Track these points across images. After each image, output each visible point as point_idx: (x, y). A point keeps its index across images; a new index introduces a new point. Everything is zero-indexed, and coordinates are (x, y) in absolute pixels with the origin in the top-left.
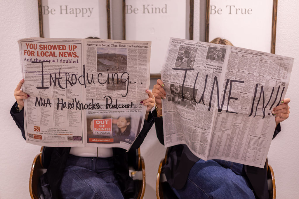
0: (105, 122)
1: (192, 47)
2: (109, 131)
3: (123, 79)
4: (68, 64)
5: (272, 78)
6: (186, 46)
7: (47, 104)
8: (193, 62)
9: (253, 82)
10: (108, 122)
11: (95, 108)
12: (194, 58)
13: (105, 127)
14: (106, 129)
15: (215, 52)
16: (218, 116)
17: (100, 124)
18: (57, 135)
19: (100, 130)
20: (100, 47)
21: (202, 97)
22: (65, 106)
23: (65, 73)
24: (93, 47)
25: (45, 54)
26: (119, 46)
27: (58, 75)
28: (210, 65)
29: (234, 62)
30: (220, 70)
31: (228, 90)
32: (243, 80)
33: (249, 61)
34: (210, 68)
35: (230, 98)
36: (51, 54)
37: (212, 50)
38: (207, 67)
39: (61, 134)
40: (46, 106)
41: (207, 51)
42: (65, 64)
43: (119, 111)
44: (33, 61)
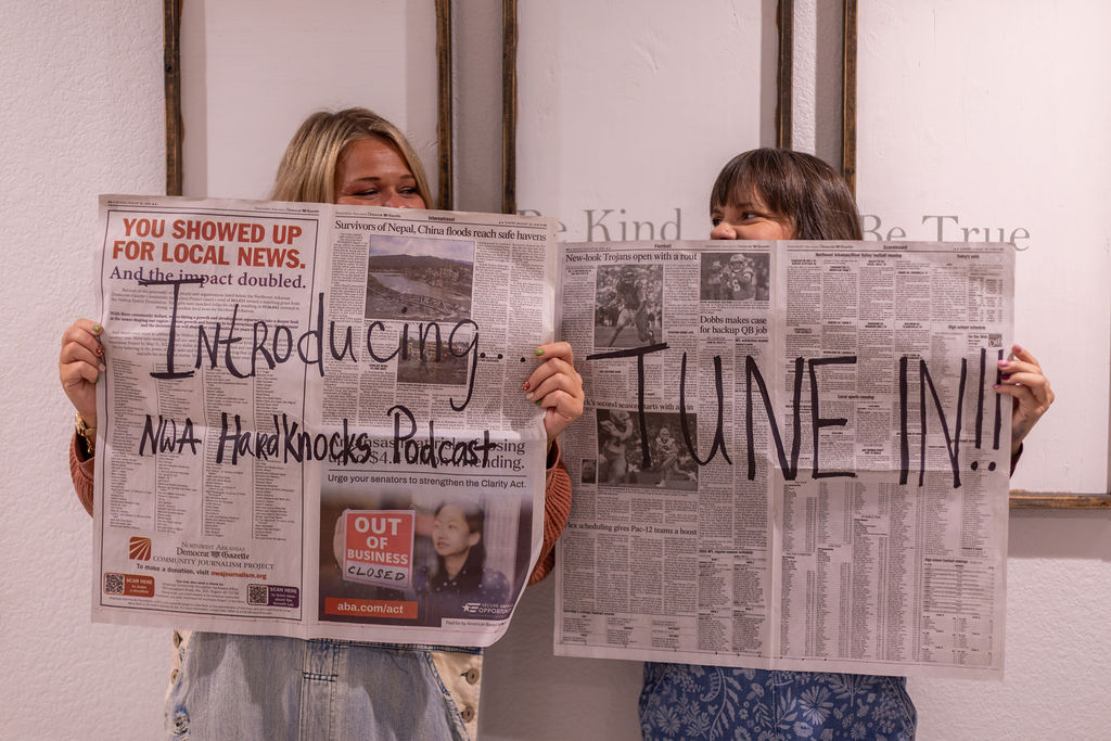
0: (389, 526)
1: (643, 267)
2: (400, 569)
3: (455, 344)
4: (266, 291)
5: (950, 327)
6: (619, 266)
7: (182, 441)
8: (657, 318)
9: (887, 353)
10: (398, 524)
11: (352, 456)
12: (656, 305)
13: (386, 550)
14: (393, 559)
15: (727, 270)
16: (788, 496)
17: (370, 533)
18: (209, 578)
19: (370, 561)
20: (382, 233)
21: (719, 439)
22: (247, 445)
23: (252, 323)
24: (359, 231)
25: (189, 254)
26: (445, 231)
27: (226, 329)
28: (721, 321)
29: (809, 296)
30: (758, 331)
31: (806, 396)
32: (853, 351)
33: (858, 282)
34: (721, 331)
35: (819, 423)
36: (210, 255)
37: (717, 264)
38: (711, 331)
39: (223, 575)
40: (180, 451)
41: (699, 270)
42: (258, 290)
43: (441, 478)
44: (146, 276)
